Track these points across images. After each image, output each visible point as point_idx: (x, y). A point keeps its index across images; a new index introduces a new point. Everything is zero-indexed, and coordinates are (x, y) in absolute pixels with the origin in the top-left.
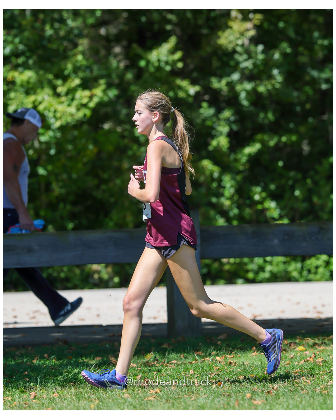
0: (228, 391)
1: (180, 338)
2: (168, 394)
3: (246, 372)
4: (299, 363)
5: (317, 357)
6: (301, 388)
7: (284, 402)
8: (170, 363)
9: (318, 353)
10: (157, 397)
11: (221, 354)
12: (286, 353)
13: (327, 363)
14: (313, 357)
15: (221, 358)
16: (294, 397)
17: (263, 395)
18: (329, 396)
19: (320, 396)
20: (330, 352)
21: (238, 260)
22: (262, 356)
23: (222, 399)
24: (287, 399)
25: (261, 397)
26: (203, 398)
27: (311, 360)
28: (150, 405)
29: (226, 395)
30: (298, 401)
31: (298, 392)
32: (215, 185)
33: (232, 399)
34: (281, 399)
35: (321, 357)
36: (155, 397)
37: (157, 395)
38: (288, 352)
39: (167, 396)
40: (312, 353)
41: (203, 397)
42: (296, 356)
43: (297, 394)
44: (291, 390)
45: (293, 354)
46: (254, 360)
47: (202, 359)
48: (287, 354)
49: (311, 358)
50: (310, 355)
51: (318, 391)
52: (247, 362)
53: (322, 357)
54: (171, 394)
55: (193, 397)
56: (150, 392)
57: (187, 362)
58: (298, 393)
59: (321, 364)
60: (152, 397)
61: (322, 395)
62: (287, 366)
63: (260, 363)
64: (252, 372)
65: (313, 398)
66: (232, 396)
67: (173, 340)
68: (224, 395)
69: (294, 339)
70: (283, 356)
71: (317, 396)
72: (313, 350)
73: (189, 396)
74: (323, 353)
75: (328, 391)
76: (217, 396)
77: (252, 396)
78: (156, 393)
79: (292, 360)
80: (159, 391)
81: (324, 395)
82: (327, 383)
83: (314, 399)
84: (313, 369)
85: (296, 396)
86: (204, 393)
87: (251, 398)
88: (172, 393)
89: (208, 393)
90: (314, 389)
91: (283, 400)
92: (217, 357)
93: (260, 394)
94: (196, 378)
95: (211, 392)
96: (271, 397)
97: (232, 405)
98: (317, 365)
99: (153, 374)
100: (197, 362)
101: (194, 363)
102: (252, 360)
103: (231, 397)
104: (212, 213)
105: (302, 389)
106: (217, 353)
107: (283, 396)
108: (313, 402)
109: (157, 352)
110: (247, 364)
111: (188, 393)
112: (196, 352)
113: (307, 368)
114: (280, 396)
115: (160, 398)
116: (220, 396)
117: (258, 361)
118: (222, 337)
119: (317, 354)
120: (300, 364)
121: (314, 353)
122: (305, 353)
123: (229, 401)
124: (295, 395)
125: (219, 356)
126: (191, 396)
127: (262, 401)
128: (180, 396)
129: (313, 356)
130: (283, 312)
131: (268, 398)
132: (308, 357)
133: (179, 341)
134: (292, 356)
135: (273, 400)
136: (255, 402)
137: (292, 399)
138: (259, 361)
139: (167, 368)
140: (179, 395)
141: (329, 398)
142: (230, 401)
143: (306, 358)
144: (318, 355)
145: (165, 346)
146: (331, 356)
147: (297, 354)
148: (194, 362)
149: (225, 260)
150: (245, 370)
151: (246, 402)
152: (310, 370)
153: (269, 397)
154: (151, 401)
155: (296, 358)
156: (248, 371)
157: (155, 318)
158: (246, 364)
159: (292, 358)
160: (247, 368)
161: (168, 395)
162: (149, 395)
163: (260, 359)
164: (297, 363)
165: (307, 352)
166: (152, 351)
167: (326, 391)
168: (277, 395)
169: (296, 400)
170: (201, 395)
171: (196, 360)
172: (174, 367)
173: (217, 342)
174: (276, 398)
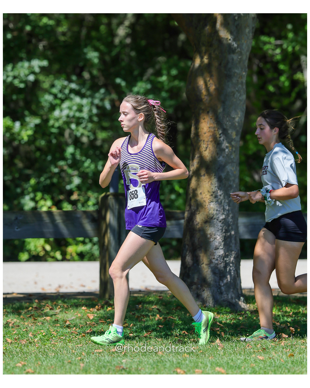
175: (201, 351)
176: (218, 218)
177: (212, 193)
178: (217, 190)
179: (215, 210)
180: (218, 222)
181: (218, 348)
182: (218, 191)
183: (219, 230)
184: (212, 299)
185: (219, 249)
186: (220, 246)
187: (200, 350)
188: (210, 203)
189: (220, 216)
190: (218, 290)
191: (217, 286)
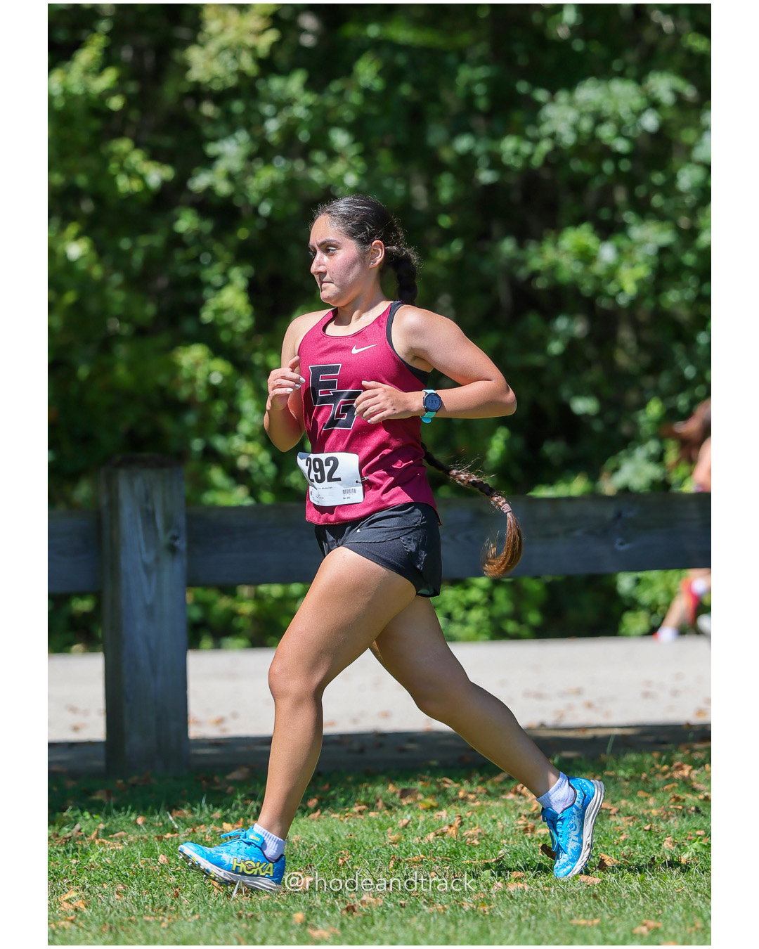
0: (251, 905)
1: (134, 779)
2: (104, 912)
3: (294, 861)
4: (422, 838)
5: (466, 825)
6: (425, 900)
7: (385, 933)
8: (112, 838)
9: (469, 814)
10: (77, 920)
11: (233, 818)
12: (391, 815)
13: (491, 840)
14: (456, 824)
15: (233, 827)
16: (408, 921)
17: (335, 915)
18: (493, 919)
19: (471, 918)
20: (497, 813)
21: (276, 590)
22: (332, 823)
23: (236, 926)
24: (392, 925)
25: (328, 921)
26: (189, 922)
27: (452, 831)
28: (60, 939)
29: (244, 916)
30: (419, 931)
31: (420, 910)
32: (219, 408)
33: (259, 925)
34: (378, 925)
35: (477, 825)
36: (72, 921)
37: (79, 915)
38: (395, 811)
39: (101, 916)
40: (454, 815)
41: (190, 920)
42: (416, 822)
43: (416, 915)
44: (401, 904)
45: (409, 817)
46: (315, 832)
47: (188, 829)
48: (394, 817)
49: (451, 826)
50: (450, 820)
51: (466, 907)
52: (296, 836)
53: (479, 825)
54: (111, 912)
55: (166, 920)
56: (63, 909)
57: (153, 836)
58: (419, 912)
59: (476, 842)
60: (66, 920)
61: (477, 916)
62: (394, 845)
63: (329, 837)
64: (310, 860)
65: (456, 924)
66: (259, 919)
67: (120, 781)
68: (240, 917)
69: (411, 780)
70: (385, 823)
71: (463, 919)
72: (457, 808)
73: (156, 918)
74: (480, 815)
75: (492, 907)
76: (224, 917)
77: (308, 919)
78: (76, 910)
79: (405, 832)
80: (82, 906)
81: (481, 916)
82: (489, 887)
83: (457, 927)
84: (455, 853)
85: (415, 919)
86: (191, 911)
87: (305, 924)
88: (115, 912)
89: (201, 911)
90: (458, 902)
91: (382, 929)
92: (224, 824)
93: (328, 913)
94: (174, 874)
95: (208, 908)
96: (353, 922)
97: (259, 940)
98: (465, 844)
99: (69, 863)
100: (176, 835)
101: (168, 839)
102: (309, 834)
103: (259, 921)
104: (217, 475)
105: (430, 902)
106: (224, 814)
107: (383, 919)
108: (456, 933)
109: (78, 812)
110: (298, 842)
111: (152, 910)
112: (174, 811)
113: (441, 850)
114: (376, 918)
115: (84, 921)
116: (231, 919)
117: (323, 835)
118: (236, 775)
119: (466, 817)
120: (425, 842)
121: (460, 816)
122: (438, 815)
123: (252, 929)
124: (411, 917)
125: (231, 823)
126: (161, 918)
127: (332, 930)
128: (133, 918)
129: (457, 822)
130: (386, 715)
131: (346, 922)
132: (445, 824)
133: (134, 785)
134: (405, 821)
135: (359, 929)
136: (316, 934)
137: (404, 925)
138: (326, 834)
139: (104, 850)
140: (130, 914)
141: (494, 924)
142: (254, 929)
143: (440, 828)
144: (469, 819)
145: (98, 797)
146: (499, 824)
147: (419, 816)
148: (169, 835)
149: (245, 591)
150: (292, 855)
151: (292, 932)
152: (450, 857)
153: (349, 920)
154: (64, 929)
155: (415, 826)
156: (299, 857)
157: (76, 729)
158: (294, 840)
159: (406, 826)
160: (296, 850)
161: (104, 915)
162: (60, 915)
163: (328, 830)
164: (417, 840)
165: (443, 813)
166: (67, 808)
167: (486, 908)
168: (369, 915)
169: (415, 929)
170: (186, 917)
171: (173, 831)
172: (120, 848)
173: (227, 788)
174: (366, 924)
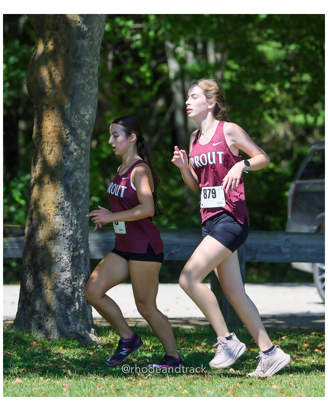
175: (43, 393)
176: (64, 235)
177: (58, 205)
178: (63, 200)
179: (61, 224)
180: (64, 238)
181: (64, 389)
182: (64, 202)
183: (66, 249)
184: (58, 331)
185: (66, 271)
186: (66, 268)
187: (42, 391)
188: (55, 217)
189: (66, 233)
190: (64, 320)
191: (63, 316)
